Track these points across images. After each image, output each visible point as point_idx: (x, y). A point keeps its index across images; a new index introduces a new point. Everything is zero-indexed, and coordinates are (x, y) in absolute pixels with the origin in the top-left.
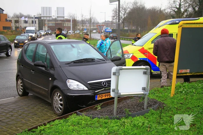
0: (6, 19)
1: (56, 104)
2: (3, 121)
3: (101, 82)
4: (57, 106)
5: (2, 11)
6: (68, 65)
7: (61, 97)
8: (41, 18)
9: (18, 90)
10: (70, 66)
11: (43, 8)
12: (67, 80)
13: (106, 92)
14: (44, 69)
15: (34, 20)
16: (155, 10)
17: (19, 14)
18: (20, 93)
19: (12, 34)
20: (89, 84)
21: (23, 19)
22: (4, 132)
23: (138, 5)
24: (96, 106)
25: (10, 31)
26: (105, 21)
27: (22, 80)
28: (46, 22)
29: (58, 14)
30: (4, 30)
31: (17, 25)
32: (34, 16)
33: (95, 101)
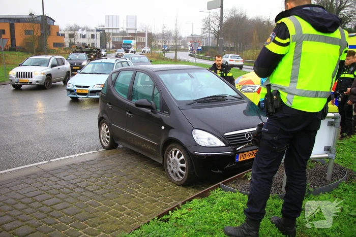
0: (58, 33)
1: (172, 167)
2: (96, 191)
3: (243, 134)
4: (175, 170)
5: (51, 21)
6: (190, 107)
7: (182, 157)
8: (104, 31)
9: (102, 140)
10: (194, 108)
11: (108, 17)
12: (193, 130)
13: (251, 149)
14: (149, 111)
15: (94, 33)
16: (260, 20)
17: (74, 26)
18: (106, 145)
19: (65, 53)
20: (227, 138)
21: (80, 32)
22: (105, 212)
23: (238, 13)
24: (246, 174)
25: (62, 48)
26: (192, 35)
27: (110, 125)
28: (111, 36)
29: (127, 25)
30: (55, 48)
31: (73, 40)
32: (96, 28)
33: (235, 163)
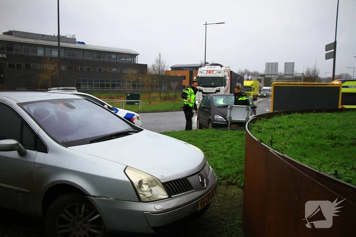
11: (268, 64)
29: (285, 71)
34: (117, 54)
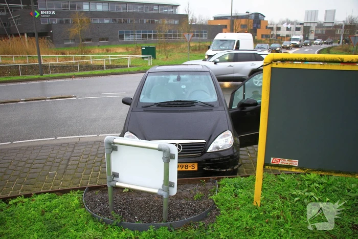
0: (267, 26)
5: (263, 17)
11: (307, 12)
15: (298, 26)
25: (268, 39)
29: (326, 19)
30: (262, 39)
32: (299, 21)
34: (158, 5)
